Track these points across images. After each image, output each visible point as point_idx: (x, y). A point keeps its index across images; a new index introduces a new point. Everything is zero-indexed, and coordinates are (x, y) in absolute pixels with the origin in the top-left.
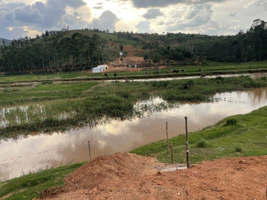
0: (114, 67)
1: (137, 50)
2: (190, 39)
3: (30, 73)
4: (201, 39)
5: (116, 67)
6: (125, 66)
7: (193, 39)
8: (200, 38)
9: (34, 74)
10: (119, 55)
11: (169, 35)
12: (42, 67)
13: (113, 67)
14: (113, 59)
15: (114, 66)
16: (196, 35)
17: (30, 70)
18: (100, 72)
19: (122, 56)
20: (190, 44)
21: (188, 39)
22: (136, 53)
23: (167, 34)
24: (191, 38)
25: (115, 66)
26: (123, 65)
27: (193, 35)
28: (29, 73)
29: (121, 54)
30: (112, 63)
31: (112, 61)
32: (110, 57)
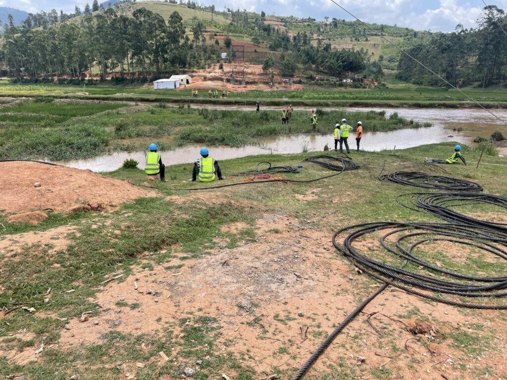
0: (203, 81)
1: (257, 50)
2: (376, 35)
4: (397, 36)
6: (225, 81)
7: (382, 35)
8: (397, 34)
10: (219, 56)
11: (336, 23)
12: (76, 71)
13: (200, 80)
14: (205, 65)
15: (203, 78)
17: (54, 75)
18: (174, 87)
19: (226, 60)
20: (375, 45)
21: (372, 35)
22: (254, 55)
23: (331, 21)
24: (378, 33)
25: (205, 79)
26: (221, 78)
27: (383, 28)
28: (52, 81)
29: (224, 55)
30: (201, 73)
31: (202, 68)
32: (201, 60)
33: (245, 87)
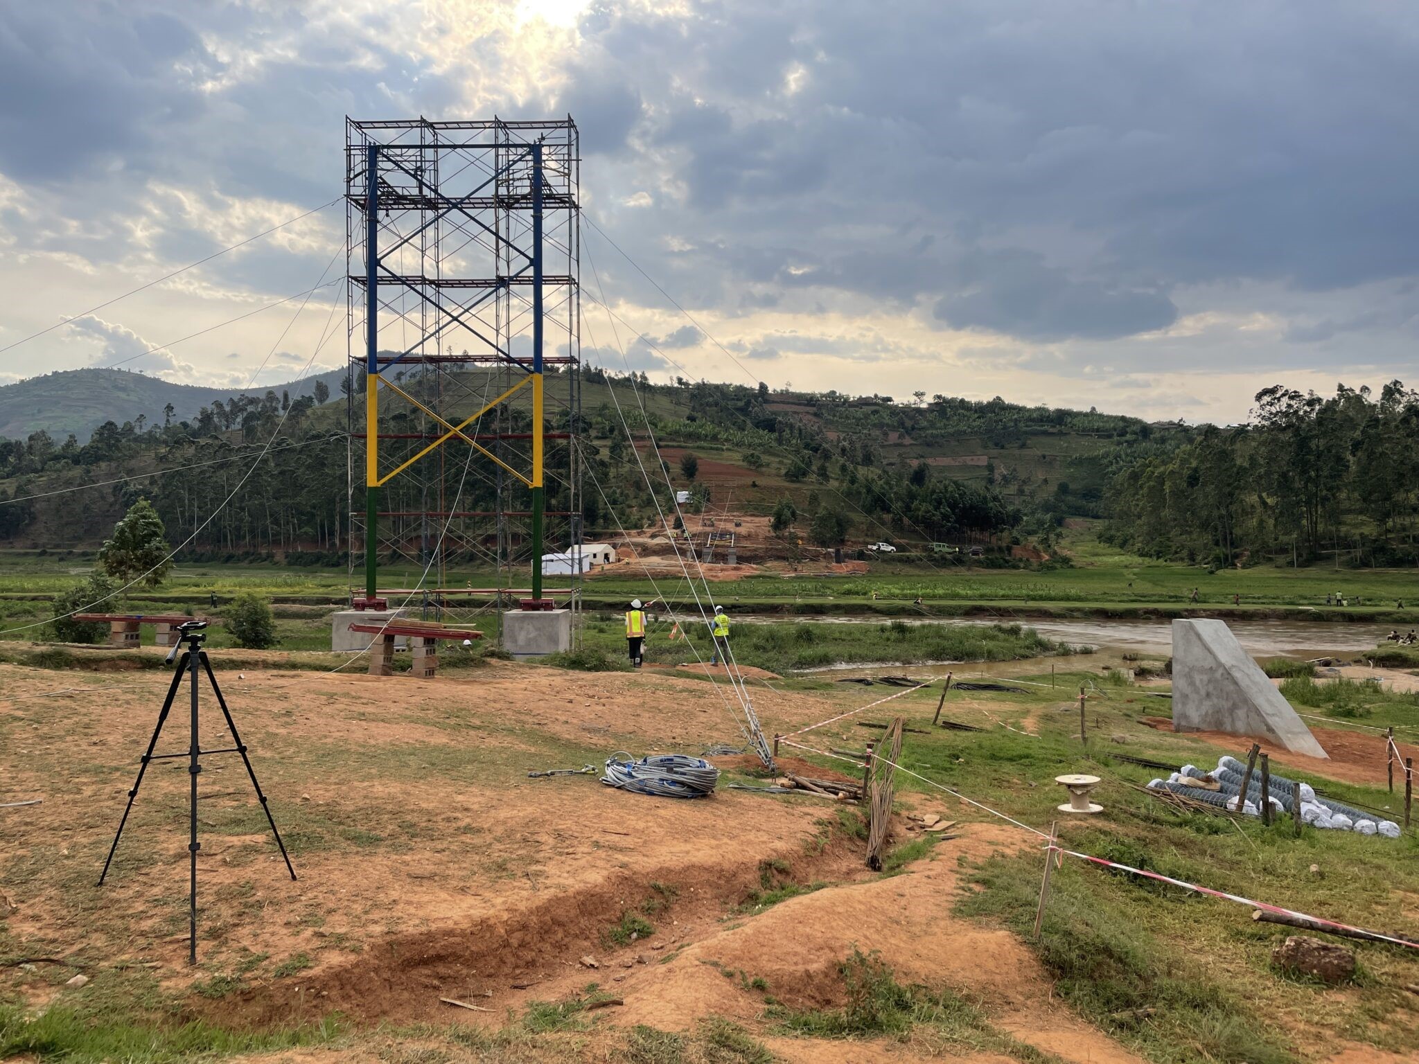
0: (641, 555)
1: (757, 483)
2: (1046, 433)
3: (273, 557)
4: (1100, 437)
5: (646, 555)
6: (690, 555)
7: (1061, 433)
8: (1098, 430)
9: (290, 564)
10: (671, 499)
11: (943, 407)
12: (332, 534)
13: (634, 555)
14: (642, 518)
15: (640, 549)
16: (1079, 414)
17: (276, 543)
18: (578, 572)
19: (685, 507)
20: (1044, 457)
21: (1035, 434)
23: (932, 401)
24: (1051, 430)
25: (646, 551)
26: (680, 549)
27: (1062, 417)
28: (270, 556)
29: (682, 496)
30: (634, 538)
31: (636, 527)
32: (631, 507)
33: (735, 569)
